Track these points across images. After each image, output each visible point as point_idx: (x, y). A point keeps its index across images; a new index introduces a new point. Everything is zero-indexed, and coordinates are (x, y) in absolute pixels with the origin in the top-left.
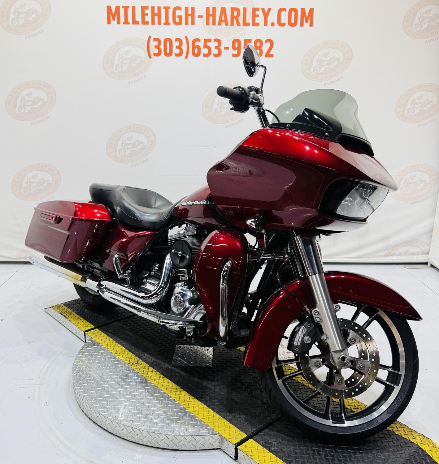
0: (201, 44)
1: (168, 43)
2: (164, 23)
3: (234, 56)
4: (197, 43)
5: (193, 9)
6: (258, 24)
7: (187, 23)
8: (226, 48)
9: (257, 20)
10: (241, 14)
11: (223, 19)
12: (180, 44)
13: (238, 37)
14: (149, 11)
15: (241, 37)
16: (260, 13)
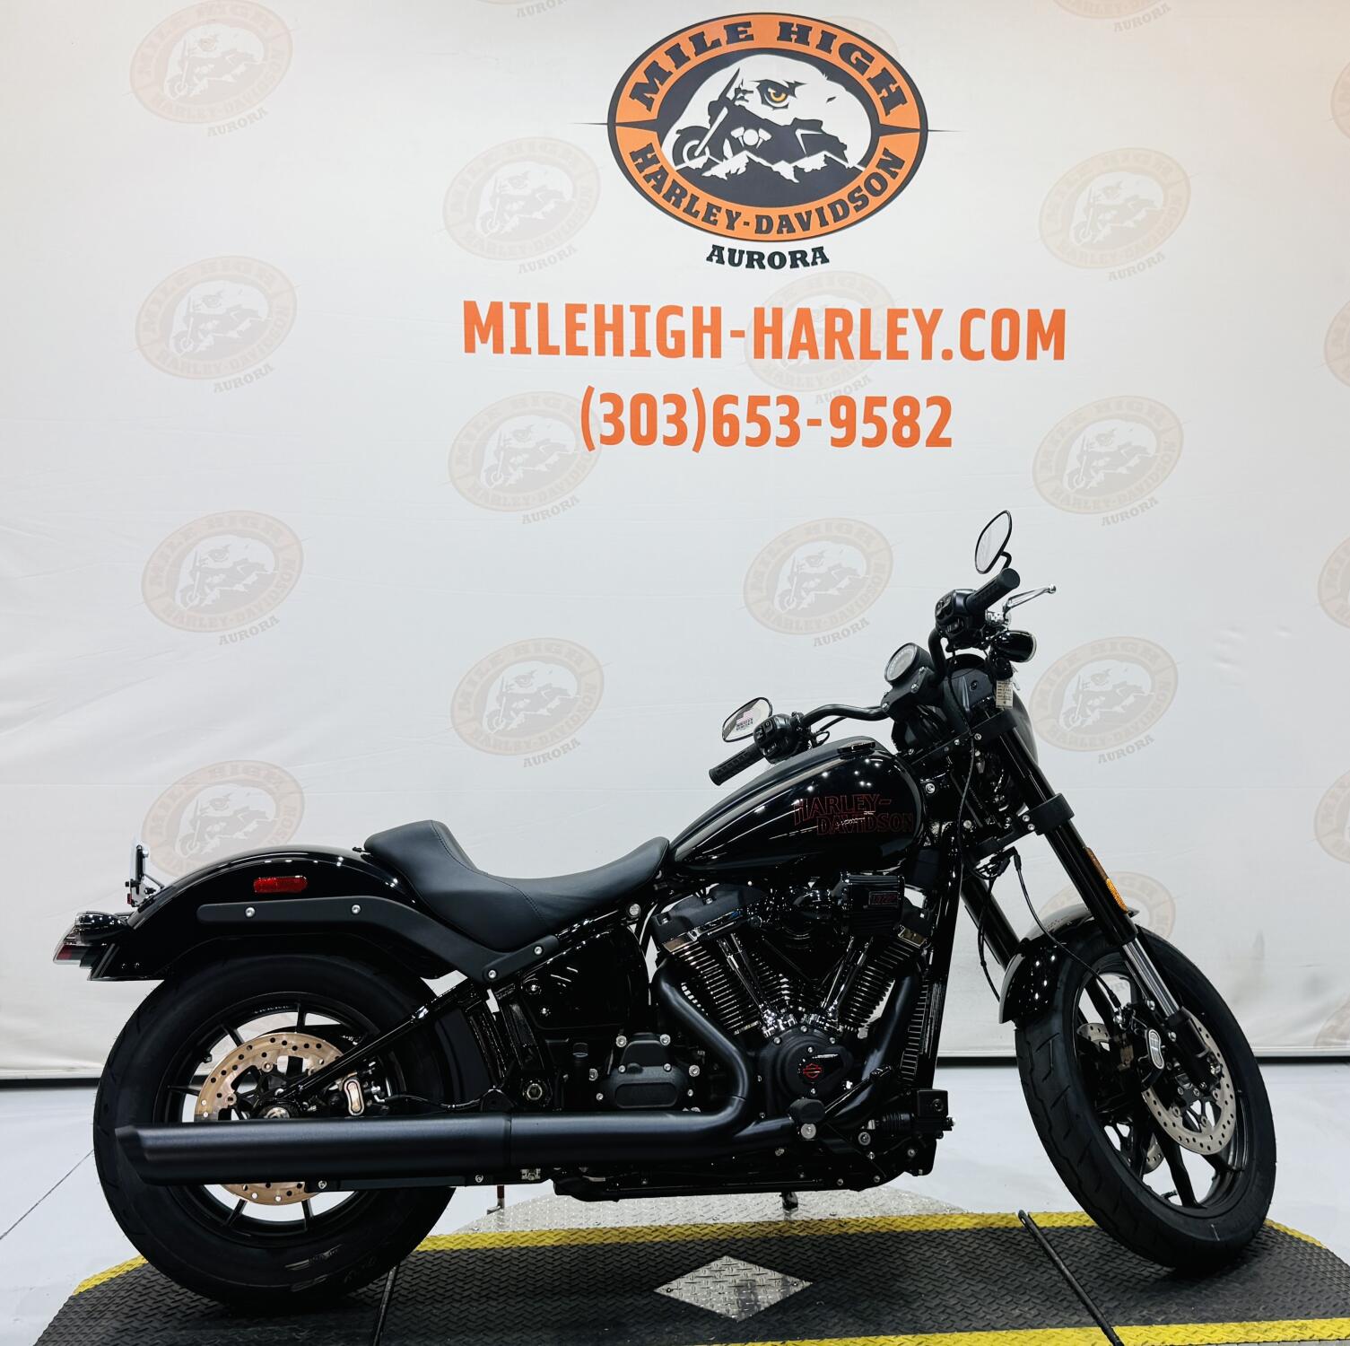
0: (740, 411)
1: (644, 407)
2: (632, 351)
3: (836, 443)
4: (728, 409)
5: (716, 312)
6: (904, 355)
7: (698, 352)
8: (814, 422)
9: (902, 343)
10: (854, 327)
11: (804, 339)
12: (677, 410)
13: (845, 391)
14: (587, 318)
15: (857, 389)
16: (908, 323)
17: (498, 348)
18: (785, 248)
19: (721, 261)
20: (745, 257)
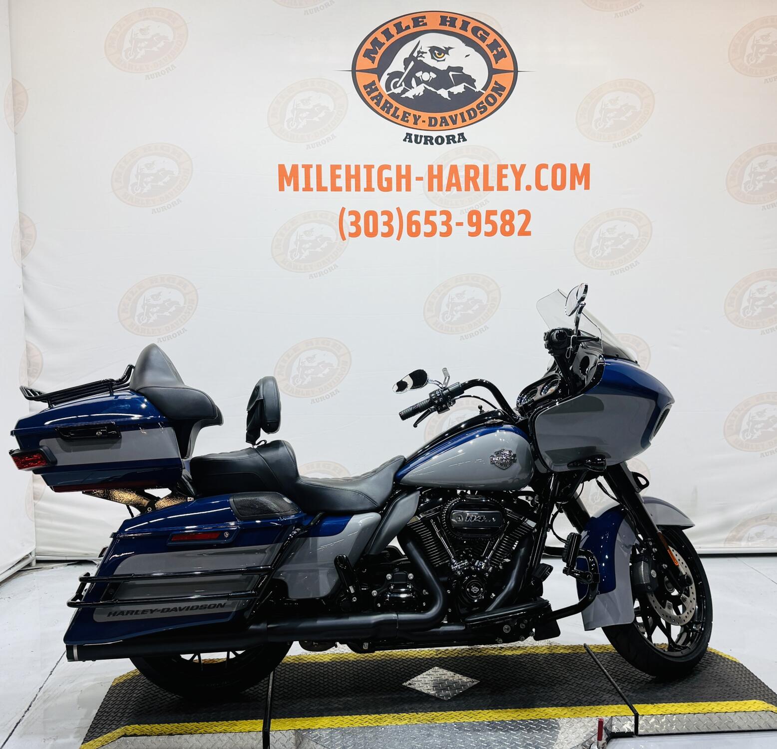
0: (421, 219)
1: (371, 218)
2: (365, 189)
3: (471, 234)
4: (415, 218)
5: (408, 168)
6: (506, 189)
7: (399, 189)
8: (460, 224)
9: (505, 182)
10: (480, 174)
11: (454, 181)
12: (388, 218)
13: (477, 207)
14: (342, 172)
15: (482, 206)
16: (508, 172)
17: (296, 189)
19: (410, 141)
20: (423, 139)
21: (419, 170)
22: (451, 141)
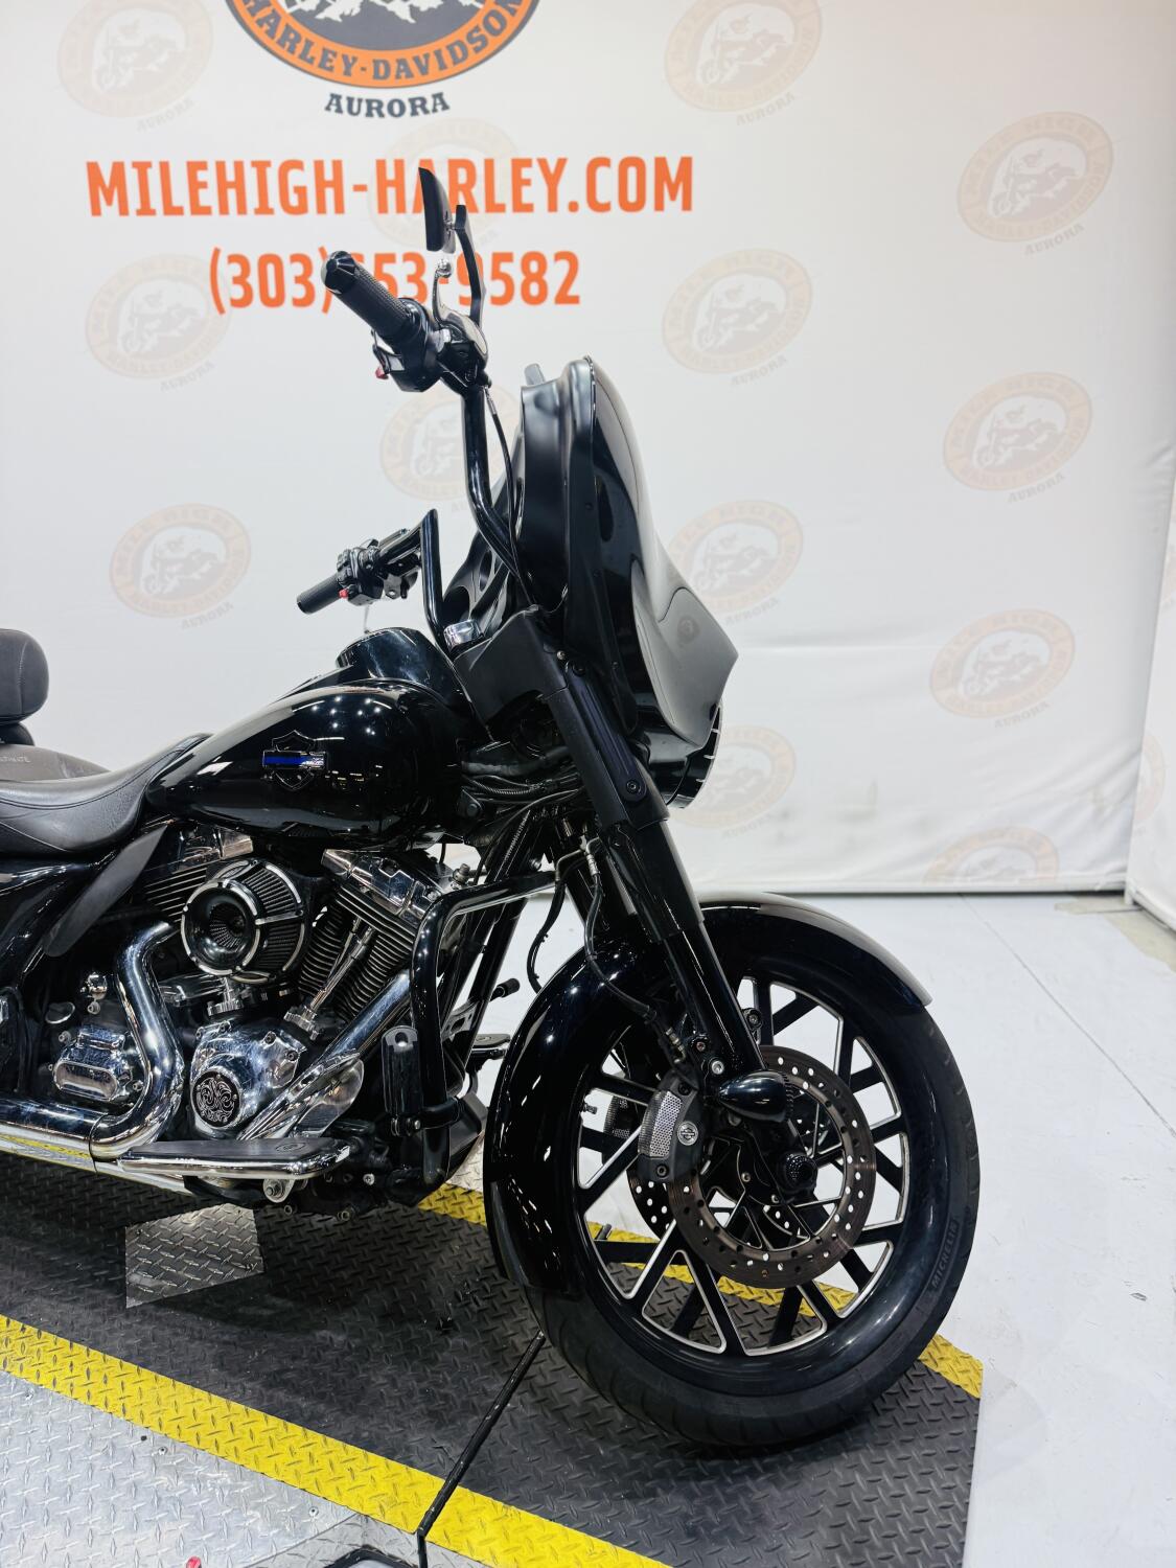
1: (271, 269)
2: (255, 209)
3: (464, 301)
6: (529, 208)
7: (321, 209)
9: (527, 195)
10: (478, 179)
12: (304, 270)
14: (208, 176)
16: (533, 173)
17: (123, 210)
18: (405, 94)
19: (339, 110)
20: (364, 106)
21: (358, 171)
22: (419, 110)
